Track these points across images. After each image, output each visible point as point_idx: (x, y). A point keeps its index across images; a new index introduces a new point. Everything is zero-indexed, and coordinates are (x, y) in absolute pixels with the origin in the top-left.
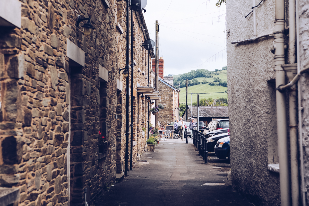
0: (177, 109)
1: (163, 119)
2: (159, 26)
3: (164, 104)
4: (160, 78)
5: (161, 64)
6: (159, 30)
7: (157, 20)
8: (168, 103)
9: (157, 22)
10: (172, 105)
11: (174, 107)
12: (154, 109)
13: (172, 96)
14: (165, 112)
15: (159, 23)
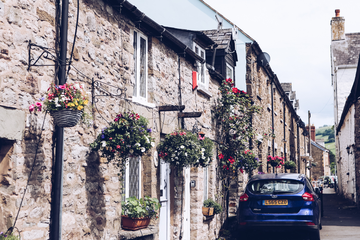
0: (327, 166)
1: (316, 174)
2: (310, 114)
3: (316, 163)
4: (312, 141)
5: (312, 130)
6: (310, 116)
7: (309, 110)
8: (319, 161)
9: (309, 111)
10: (323, 163)
11: (324, 165)
12: (309, 166)
13: (323, 156)
14: (317, 168)
15: (310, 112)
